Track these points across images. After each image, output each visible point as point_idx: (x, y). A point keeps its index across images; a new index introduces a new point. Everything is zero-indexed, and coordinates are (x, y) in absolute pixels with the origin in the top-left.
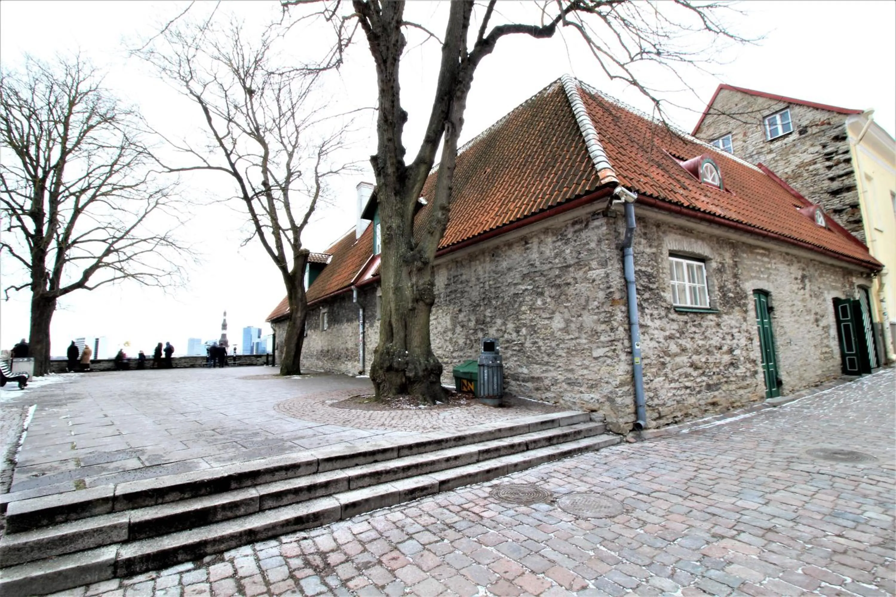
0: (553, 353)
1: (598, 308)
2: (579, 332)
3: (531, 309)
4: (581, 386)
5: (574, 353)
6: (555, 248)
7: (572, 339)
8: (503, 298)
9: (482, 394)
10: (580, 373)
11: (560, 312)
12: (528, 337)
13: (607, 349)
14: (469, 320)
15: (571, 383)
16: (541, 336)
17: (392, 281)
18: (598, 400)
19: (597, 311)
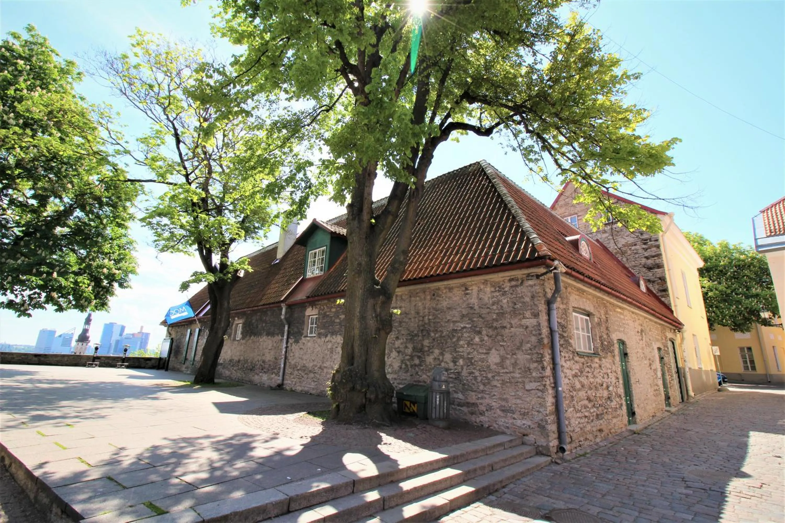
0: (489, 383)
1: (531, 349)
2: (513, 368)
3: (469, 344)
4: (514, 413)
5: (508, 384)
6: (493, 297)
7: (507, 373)
8: (441, 332)
9: (434, 416)
10: (514, 401)
11: (496, 349)
12: (465, 367)
13: (539, 384)
14: (406, 347)
15: (505, 410)
16: (478, 368)
17: (358, 310)
18: (529, 426)
19: (529, 352)
